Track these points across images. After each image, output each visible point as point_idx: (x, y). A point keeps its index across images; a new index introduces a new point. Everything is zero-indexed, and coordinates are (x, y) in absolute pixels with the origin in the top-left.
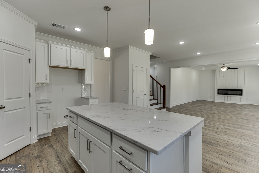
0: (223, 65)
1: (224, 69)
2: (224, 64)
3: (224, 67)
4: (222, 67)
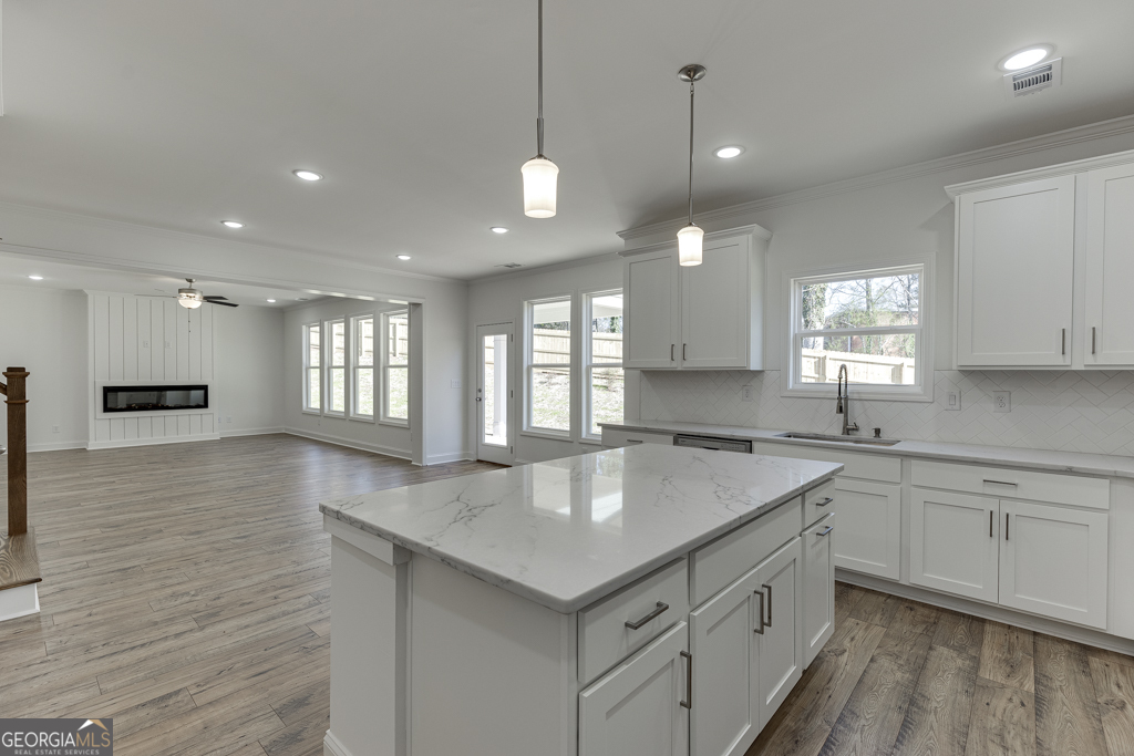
0: (186, 285)
1: (193, 302)
2: (190, 281)
3: (190, 290)
4: (180, 291)
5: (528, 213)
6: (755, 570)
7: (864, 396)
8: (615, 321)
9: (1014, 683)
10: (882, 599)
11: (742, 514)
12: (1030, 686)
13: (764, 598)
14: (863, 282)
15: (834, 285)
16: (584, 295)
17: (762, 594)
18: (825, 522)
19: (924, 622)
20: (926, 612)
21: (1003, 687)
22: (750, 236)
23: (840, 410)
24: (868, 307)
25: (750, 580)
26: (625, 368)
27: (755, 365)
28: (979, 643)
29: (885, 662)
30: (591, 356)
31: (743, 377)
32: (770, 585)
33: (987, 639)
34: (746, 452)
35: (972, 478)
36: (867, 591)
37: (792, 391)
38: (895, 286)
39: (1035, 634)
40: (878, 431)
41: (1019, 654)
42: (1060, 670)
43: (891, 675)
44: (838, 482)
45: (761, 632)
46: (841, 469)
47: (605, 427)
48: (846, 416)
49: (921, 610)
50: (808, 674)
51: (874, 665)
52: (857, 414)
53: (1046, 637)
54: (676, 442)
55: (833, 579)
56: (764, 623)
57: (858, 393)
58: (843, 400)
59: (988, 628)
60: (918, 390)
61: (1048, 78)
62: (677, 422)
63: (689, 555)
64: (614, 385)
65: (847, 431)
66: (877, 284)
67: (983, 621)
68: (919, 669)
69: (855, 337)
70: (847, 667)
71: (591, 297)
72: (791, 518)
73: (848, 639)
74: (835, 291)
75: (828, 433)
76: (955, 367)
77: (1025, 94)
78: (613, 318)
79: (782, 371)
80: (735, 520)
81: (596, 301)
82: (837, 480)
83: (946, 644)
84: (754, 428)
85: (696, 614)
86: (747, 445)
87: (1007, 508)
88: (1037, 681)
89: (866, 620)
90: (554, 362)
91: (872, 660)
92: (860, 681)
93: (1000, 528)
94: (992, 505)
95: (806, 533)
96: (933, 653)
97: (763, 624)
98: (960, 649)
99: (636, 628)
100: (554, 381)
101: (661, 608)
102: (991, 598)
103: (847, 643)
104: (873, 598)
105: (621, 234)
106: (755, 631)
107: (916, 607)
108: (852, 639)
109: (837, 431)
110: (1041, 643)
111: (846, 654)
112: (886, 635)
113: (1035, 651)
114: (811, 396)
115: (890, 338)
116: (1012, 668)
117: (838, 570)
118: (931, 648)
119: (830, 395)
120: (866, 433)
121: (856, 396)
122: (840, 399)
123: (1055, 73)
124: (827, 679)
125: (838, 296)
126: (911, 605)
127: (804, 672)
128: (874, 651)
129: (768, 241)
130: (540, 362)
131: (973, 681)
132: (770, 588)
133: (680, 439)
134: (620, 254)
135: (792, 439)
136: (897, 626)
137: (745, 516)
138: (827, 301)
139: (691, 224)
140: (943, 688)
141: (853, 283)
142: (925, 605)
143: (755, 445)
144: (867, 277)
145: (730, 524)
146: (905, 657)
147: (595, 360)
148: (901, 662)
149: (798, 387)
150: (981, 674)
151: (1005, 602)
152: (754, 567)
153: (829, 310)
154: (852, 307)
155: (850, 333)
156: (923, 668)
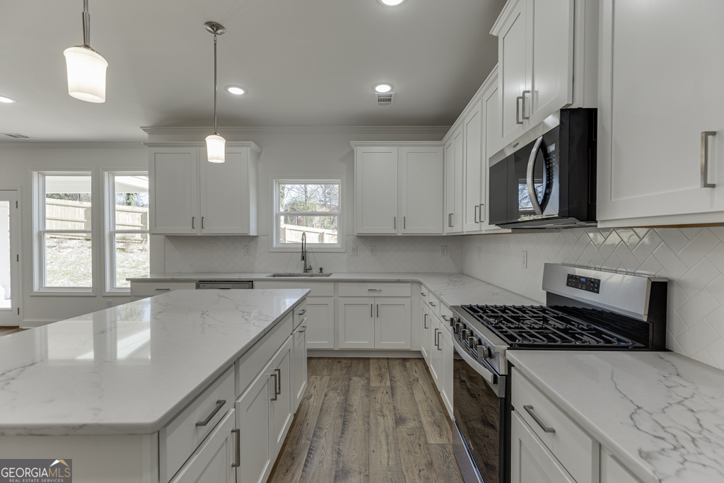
5: (73, 94)
6: (271, 361)
7: (314, 250)
8: (131, 197)
9: (383, 384)
10: (326, 360)
11: (265, 327)
12: (388, 383)
13: (277, 377)
14: (303, 186)
15: (289, 186)
16: (106, 173)
17: (275, 375)
18: (302, 325)
19: (346, 367)
20: (346, 361)
21: (379, 387)
22: (249, 149)
23: (303, 258)
24: (306, 200)
25: (268, 369)
26: (152, 234)
27: (253, 232)
28: (368, 370)
29: (331, 394)
30: (114, 224)
31: (245, 240)
32: (279, 368)
33: (371, 366)
34: (249, 288)
35: (363, 289)
36: (319, 358)
37: (275, 248)
38: (319, 190)
39: (388, 359)
40: (321, 269)
41: (383, 370)
42: (397, 371)
43: (335, 399)
44: (308, 300)
45: (276, 399)
46: (310, 292)
47: (133, 281)
48: (305, 262)
49: (344, 362)
50: (296, 415)
51: (327, 398)
52: (311, 260)
53: (391, 359)
54: (198, 287)
55: (306, 356)
56: (277, 392)
57: (311, 248)
58: (304, 253)
59: (371, 361)
60: (339, 246)
61: (390, 100)
62: (196, 273)
63: (235, 363)
64: (131, 247)
65: (306, 270)
66: (310, 187)
67: (369, 359)
68: (346, 392)
69: (299, 217)
70: (314, 403)
71: (114, 175)
72: (287, 325)
73: (313, 388)
74: (289, 189)
75: (296, 272)
76: (355, 234)
77: (382, 105)
78: (128, 194)
79: (269, 236)
80: (262, 332)
81: (118, 179)
82: (307, 299)
83: (356, 375)
84: (252, 272)
85: (240, 401)
86: (250, 284)
87: (378, 302)
88: (391, 380)
89: (320, 375)
90: (77, 228)
91: (325, 396)
92: (321, 409)
93: (375, 312)
94: (371, 301)
95: (295, 332)
96: (352, 381)
97: (276, 394)
98: (361, 376)
99: (205, 425)
100: (64, 245)
101: (221, 404)
102: (371, 347)
103: (312, 391)
104: (322, 362)
105: (145, 129)
106: (272, 400)
107: (341, 360)
108: (315, 388)
109: (301, 271)
110: (390, 362)
111: (313, 397)
112: (330, 379)
113: (389, 366)
114: (287, 250)
115: (317, 218)
116: (381, 377)
117: (309, 351)
118: (350, 380)
119: (296, 250)
120: (315, 271)
121: (310, 250)
122: (303, 252)
123: (393, 98)
124: (305, 415)
125: (291, 193)
126: (339, 360)
127: (295, 415)
128: (326, 390)
129: (259, 154)
130: (54, 228)
131: (369, 390)
132: (279, 370)
133: (201, 284)
134: (145, 144)
135: (276, 277)
136: (335, 373)
137: (266, 328)
138: (286, 195)
139: (216, 134)
140: (357, 398)
141: (298, 186)
142: (345, 358)
143: (255, 283)
144: (306, 184)
145: (259, 335)
146: (340, 388)
147: (118, 228)
148: (339, 391)
149: (279, 246)
150: (371, 385)
151: (378, 347)
152: (270, 360)
153: (286, 201)
154: (298, 200)
155: (298, 214)
156: (348, 391)
